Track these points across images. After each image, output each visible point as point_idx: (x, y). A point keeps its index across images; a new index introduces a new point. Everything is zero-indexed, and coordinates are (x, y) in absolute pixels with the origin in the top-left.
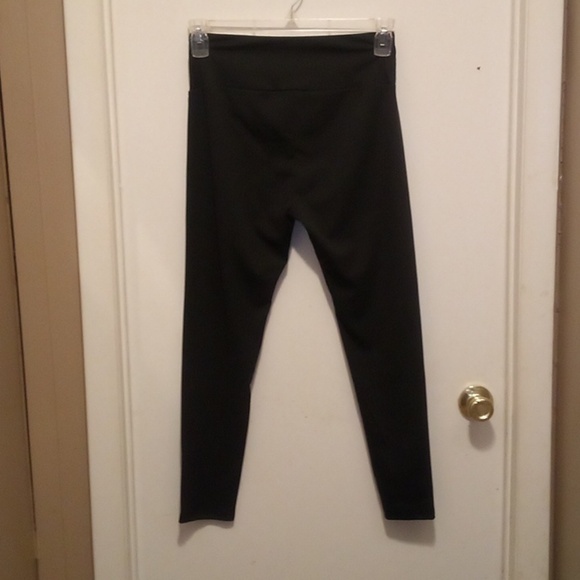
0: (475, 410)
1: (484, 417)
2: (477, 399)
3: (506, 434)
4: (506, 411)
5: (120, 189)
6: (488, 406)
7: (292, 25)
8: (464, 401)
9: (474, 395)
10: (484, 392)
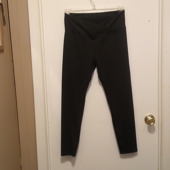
0: (149, 122)
1: (152, 124)
2: (150, 118)
3: (159, 129)
4: (159, 122)
5: (45, 58)
6: (153, 121)
7: (94, 9)
8: (146, 119)
9: (149, 117)
10: (152, 117)
